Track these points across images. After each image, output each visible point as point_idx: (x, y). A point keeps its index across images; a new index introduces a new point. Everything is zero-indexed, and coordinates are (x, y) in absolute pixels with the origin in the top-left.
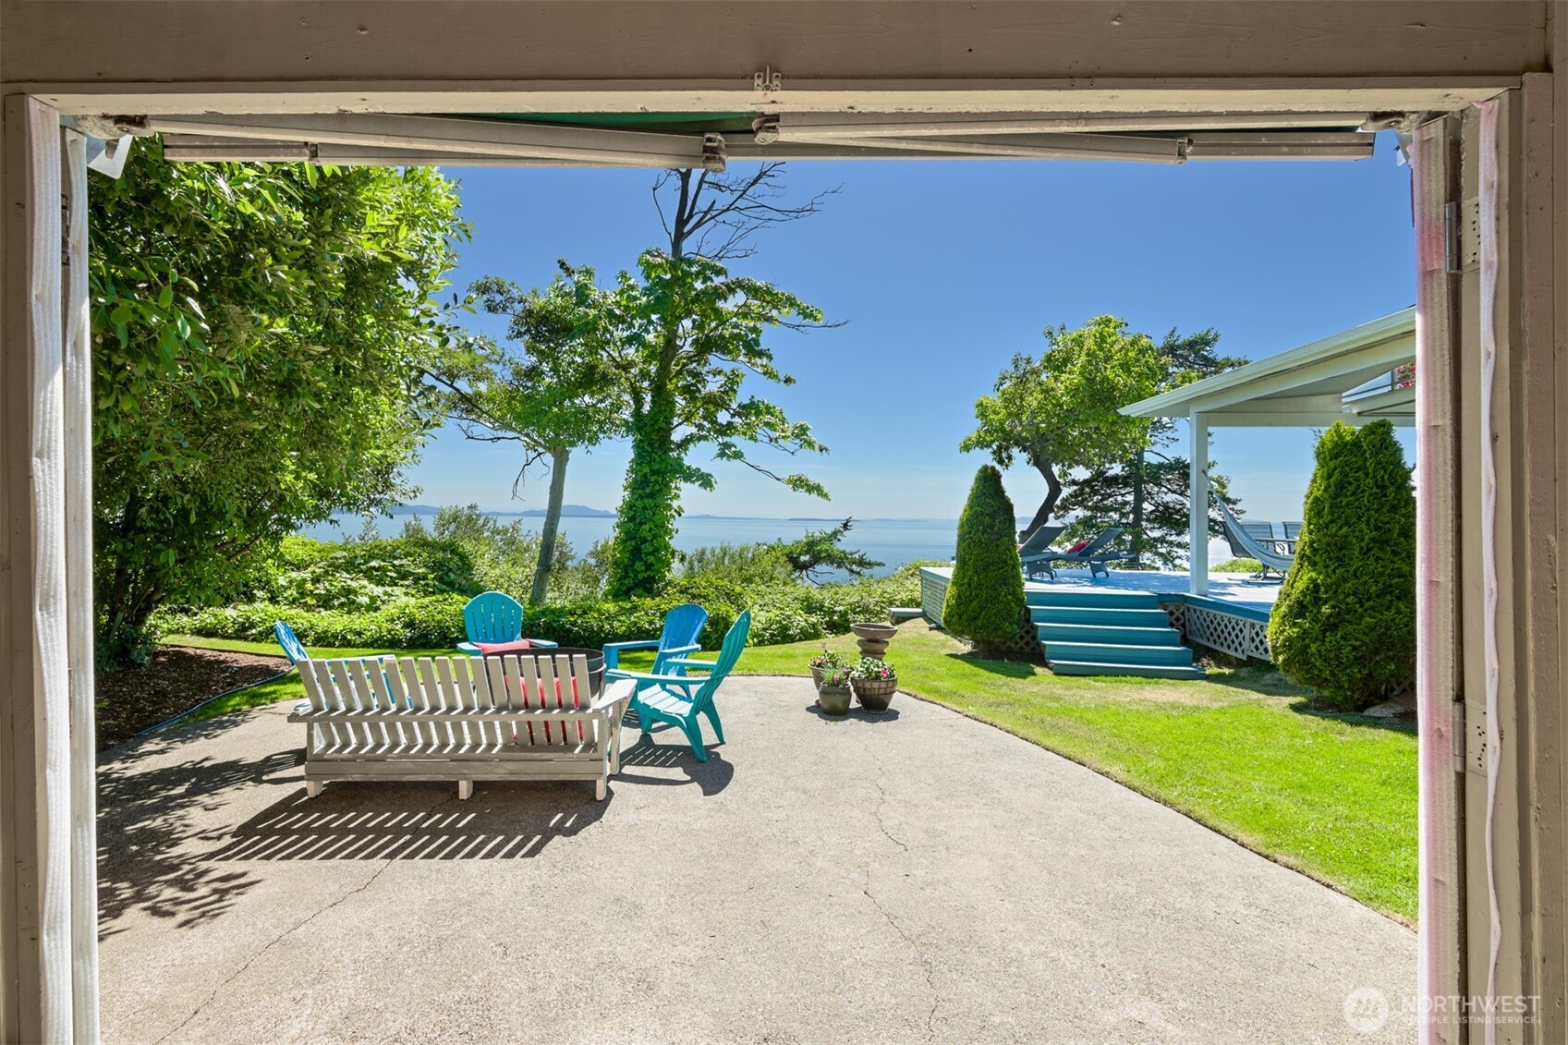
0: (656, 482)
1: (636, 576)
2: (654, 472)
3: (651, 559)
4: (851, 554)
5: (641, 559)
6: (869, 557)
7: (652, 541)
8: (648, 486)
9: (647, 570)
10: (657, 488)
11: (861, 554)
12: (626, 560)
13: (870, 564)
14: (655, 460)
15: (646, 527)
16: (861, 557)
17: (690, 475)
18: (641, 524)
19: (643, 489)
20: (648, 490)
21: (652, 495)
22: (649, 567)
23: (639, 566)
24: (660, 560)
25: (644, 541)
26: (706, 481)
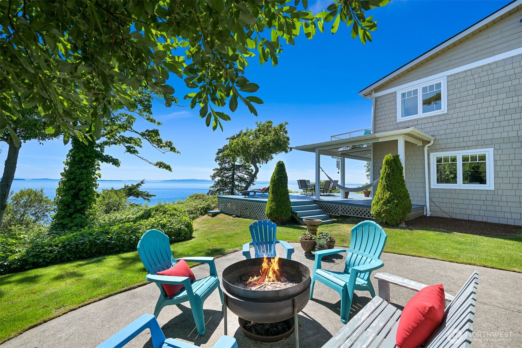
0: (88, 161)
1: (76, 207)
2: (86, 157)
3: (86, 198)
4: (144, 192)
5: (79, 199)
6: (150, 193)
7: (86, 189)
8: (82, 163)
9: (82, 204)
10: (88, 164)
11: (147, 192)
12: (70, 200)
13: (151, 196)
14: (87, 150)
15: (83, 183)
16: (147, 193)
17: (107, 159)
18: (79, 181)
19: (79, 164)
20: (83, 165)
21: (84, 168)
22: (84, 202)
23: (78, 202)
24: (90, 198)
25: (82, 190)
26: (116, 162)
